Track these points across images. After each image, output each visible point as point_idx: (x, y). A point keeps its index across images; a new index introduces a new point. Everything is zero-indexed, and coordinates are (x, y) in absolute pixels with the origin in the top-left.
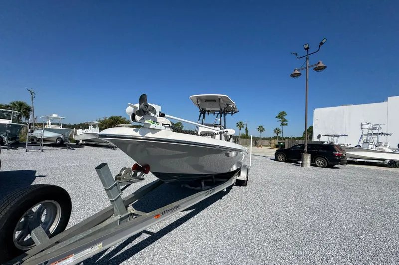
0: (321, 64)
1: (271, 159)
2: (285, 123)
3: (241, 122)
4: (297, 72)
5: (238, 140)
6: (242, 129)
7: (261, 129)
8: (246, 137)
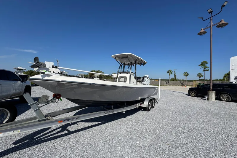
0: (223, 22)
1: (186, 95)
2: (206, 69)
3: (170, 70)
4: (203, 31)
5: (169, 82)
6: (171, 74)
7: (186, 74)
8: (174, 80)
